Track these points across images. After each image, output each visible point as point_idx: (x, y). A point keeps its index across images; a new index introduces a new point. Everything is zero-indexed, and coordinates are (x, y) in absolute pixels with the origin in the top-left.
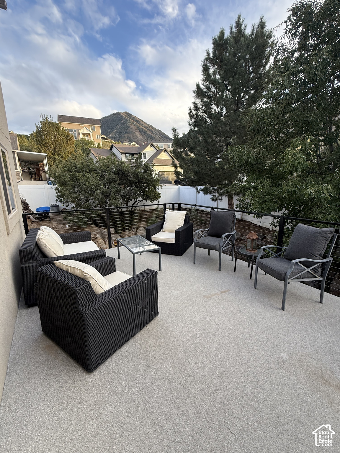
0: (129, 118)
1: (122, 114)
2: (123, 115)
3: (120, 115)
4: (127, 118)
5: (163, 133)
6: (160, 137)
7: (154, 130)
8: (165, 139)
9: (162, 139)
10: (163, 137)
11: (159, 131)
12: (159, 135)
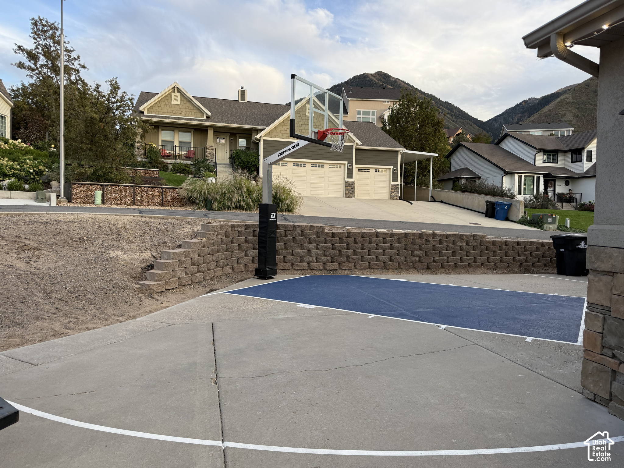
0: (386, 83)
1: (371, 77)
2: (373, 78)
3: (368, 79)
4: (381, 83)
5: (457, 109)
6: (450, 117)
7: (436, 103)
8: (460, 120)
9: (453, 121)
10: (456, 118)
11: (448, 105)
12: (448, 113)
